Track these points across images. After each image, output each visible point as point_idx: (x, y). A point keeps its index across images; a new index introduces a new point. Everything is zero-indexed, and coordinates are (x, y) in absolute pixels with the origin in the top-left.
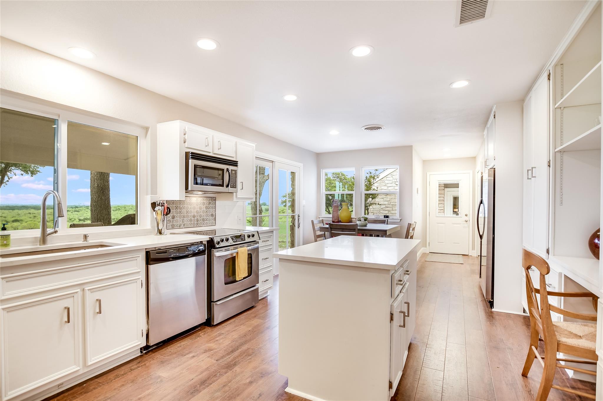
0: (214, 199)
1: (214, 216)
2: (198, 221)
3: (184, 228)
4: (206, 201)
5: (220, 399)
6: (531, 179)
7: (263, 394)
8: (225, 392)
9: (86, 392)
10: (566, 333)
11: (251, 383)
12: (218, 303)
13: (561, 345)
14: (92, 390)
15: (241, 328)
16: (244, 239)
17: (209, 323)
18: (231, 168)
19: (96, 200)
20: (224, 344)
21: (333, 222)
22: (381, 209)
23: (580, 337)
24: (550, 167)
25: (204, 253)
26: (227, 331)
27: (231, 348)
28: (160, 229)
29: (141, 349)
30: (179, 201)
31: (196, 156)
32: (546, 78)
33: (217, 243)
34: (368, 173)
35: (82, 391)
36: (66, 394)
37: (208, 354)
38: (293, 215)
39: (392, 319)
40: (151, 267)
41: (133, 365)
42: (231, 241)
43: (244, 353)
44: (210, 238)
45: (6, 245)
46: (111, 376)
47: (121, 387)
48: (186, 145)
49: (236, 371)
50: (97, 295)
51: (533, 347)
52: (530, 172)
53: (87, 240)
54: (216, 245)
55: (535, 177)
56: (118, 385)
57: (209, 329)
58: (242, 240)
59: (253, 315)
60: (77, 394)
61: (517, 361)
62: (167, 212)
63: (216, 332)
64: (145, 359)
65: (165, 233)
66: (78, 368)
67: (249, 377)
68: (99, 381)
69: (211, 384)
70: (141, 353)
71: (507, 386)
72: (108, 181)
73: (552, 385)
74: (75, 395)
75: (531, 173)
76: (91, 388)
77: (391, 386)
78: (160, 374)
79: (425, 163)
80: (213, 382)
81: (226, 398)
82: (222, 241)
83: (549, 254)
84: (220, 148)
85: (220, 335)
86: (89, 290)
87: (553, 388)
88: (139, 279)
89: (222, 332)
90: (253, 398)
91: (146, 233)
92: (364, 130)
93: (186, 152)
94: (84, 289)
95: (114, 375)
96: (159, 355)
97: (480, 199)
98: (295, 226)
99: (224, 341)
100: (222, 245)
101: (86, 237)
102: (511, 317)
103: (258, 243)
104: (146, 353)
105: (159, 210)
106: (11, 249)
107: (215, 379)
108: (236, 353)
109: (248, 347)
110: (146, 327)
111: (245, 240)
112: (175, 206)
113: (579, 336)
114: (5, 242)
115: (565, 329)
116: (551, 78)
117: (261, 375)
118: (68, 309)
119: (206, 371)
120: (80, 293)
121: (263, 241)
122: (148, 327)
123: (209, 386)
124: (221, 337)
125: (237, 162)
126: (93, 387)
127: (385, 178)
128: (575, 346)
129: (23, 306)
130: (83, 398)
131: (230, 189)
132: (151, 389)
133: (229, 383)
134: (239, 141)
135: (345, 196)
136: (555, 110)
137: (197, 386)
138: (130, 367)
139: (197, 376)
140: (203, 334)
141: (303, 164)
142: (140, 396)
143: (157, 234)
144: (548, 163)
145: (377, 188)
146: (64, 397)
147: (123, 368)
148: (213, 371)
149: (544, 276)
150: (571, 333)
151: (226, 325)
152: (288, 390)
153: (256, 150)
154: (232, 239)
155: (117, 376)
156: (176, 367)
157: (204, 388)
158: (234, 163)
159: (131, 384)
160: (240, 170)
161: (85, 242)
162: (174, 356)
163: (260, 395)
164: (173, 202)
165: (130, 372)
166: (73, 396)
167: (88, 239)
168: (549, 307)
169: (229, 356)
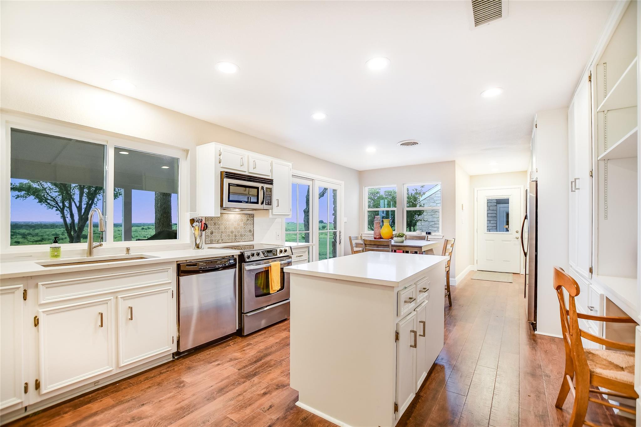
0: (252, 216)
1: (252, 232)
2: (236, 236)
3: (222, 243)
4: (245, 218)
5: (232, 407)
6: (575, 191)
7: (274, 406)
8: (238, 401)
9: (117, 391)
10: (604, 363)
11: (265, 394)
12: (248, 314)
13: (595, 376)
14: (123, 389)
15: (269, 340)
16: (275, 254)
17: (239, 333)
18: (266, 186)
19: (160, 218)
20: (250, 355)
21: (375, 238)
22: (430, 226)
23: (622, 369)
24: (592, 177)
25: (235, 266)
26: (256, 342)
27: (255, 359)
28: (198, 244)
29: (173, 354)
30: (217, 217)
31: (230, 175)
32: (588, 79)
33: (247, 258)
34: (413, 190)
35: (114, 390)
36: (100, 391)
37: (232, 363)
38: (335, 232)
39: (397, 338)
40: (182, 279)
41: (163, 369)
42: (262, 255)
43: (266, 364)
44: (241, 252)
45: (56, 256)
46: (142, 378)
47: (147, 389)
48: (221, 165)
49: (254, 381)
50: (130, 303)
51: (568, 377)
52: (573, 183)
53: (129, 253)
54: (247, 259)
55: (579, 189)
56: (146, 387)
57: (239, 339)
58: (274, 255)
59: (284, 328)
60: (109, 392)
61: (553, 390)
62: (205, 227)
63: (246, 342)
64: (175, 364)
65: (202, 248)
66: (111, 369)
67: (264, 388)
68: (130, 381)
69: (228, 392)
70: (173, 359)
71: (536, 418)
72: (170, 201)
73: (585, 421)
74: (107, 393)
75: (573, 185)
76: (122, 387)
77: (396, 409)
78: (184, 379)
79: (472, 178)
80: (230, 390)
81: (238, 406)
82: (253, 255)
83: (592, 273)
84: (255, 168)
85: (248, 345)
86: (121, 298)
87: (585, 424)
88: (170, 289)
89: (251, 343)
90: (263, 409)
91: (184, 247)
92: (400, 146)
93: (221, 172)
94: (117, 297)
95: (144, 377)
96: (187, 362)
97: (525, 214)
98: (336, 242)
99: (250, 351)
100: (252, 259)
101: (128, 250)
102: (555, 342)
103: (291, 257)
104: (178, 359)
105: (196, 225)
106: (61, 259)
107: (232, 387)
108: (259, 364)
109: (271, 358)
110: (177, 334)
111: (277, 255)
112: (214, 223)
113: (620, 367)
114: (56, 253)
115: (605, 358)
116: (592, 80)
117: (276, 387)
118: (102, 314)
119: (226, 379)
120: (113, 301)
121: (297, 256)
122: (179, 334)
123: (225, 394)
124: (249, 347)
125: (273, 180)
126: (124, 387)
127: (434, 195)
128: (612, 379)
129: (60, 311)
130: (113, 396)
131: (265, 206)
132: (173, 393)
133: (244, 393)
134: (275, 160)
135: (390, 213)
136: (597, 114)
137: (214, 393)
138: (160, 371)
139: (217, 383)
140: (233, 343)
141: (344, 182)
142: (161, 399)
143: (195, 248)
144: (590, 172)
145: (424, 205)
146: (98, 393)
147: (154, 371)
148: (233, 379)
149: (573, 298)
150: (611, 364)
151: (257, 336)
152: (298, 404)
153: (292, 169)
154: (264, 254)
155: (147, 379)
156: (200, 374)
157: (220, 396)
158: (270, 182)
159: (156, 387)
160: (276, 188)
161: (127, 255)
162: (202, 362)
163: (271, 407)
164: (212, 219)
165: (159, 375)
166: (106, 394)
167: (131, 252)
168: (580, 333)
169: (251, 367)
